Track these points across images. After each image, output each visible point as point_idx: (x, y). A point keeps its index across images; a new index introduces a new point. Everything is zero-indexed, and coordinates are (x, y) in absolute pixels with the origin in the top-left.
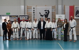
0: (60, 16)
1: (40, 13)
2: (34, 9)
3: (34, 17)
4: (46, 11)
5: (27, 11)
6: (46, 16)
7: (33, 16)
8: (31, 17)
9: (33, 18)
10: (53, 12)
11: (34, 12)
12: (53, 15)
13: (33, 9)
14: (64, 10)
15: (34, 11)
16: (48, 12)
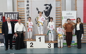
0: (69, 14)
1: (37, 9)
2: (28, 3)
3: (28, 15)
4: (47, 6)
5: (17, 5)
6: (47, 13)
7: (26, 14)
8: (23, 15)
9: (26, 17)
10: (58, 7)
11: (28, 7)
12: (58, 12)
13: (26, 3)
14: (76, 4)
15: (28, 5)
16: (49, 7)
